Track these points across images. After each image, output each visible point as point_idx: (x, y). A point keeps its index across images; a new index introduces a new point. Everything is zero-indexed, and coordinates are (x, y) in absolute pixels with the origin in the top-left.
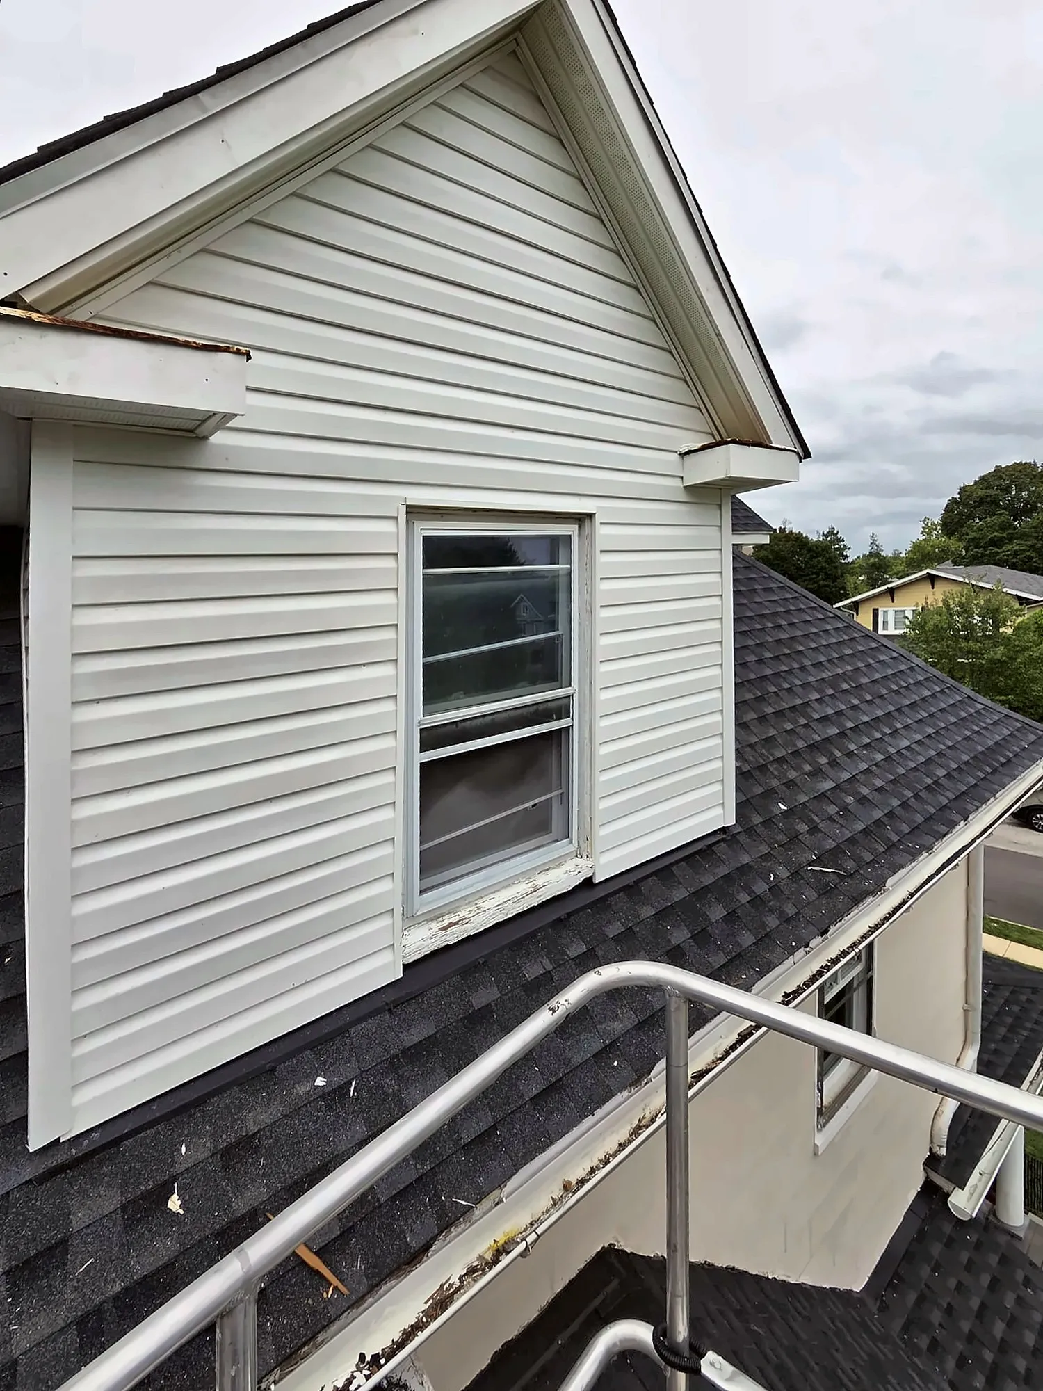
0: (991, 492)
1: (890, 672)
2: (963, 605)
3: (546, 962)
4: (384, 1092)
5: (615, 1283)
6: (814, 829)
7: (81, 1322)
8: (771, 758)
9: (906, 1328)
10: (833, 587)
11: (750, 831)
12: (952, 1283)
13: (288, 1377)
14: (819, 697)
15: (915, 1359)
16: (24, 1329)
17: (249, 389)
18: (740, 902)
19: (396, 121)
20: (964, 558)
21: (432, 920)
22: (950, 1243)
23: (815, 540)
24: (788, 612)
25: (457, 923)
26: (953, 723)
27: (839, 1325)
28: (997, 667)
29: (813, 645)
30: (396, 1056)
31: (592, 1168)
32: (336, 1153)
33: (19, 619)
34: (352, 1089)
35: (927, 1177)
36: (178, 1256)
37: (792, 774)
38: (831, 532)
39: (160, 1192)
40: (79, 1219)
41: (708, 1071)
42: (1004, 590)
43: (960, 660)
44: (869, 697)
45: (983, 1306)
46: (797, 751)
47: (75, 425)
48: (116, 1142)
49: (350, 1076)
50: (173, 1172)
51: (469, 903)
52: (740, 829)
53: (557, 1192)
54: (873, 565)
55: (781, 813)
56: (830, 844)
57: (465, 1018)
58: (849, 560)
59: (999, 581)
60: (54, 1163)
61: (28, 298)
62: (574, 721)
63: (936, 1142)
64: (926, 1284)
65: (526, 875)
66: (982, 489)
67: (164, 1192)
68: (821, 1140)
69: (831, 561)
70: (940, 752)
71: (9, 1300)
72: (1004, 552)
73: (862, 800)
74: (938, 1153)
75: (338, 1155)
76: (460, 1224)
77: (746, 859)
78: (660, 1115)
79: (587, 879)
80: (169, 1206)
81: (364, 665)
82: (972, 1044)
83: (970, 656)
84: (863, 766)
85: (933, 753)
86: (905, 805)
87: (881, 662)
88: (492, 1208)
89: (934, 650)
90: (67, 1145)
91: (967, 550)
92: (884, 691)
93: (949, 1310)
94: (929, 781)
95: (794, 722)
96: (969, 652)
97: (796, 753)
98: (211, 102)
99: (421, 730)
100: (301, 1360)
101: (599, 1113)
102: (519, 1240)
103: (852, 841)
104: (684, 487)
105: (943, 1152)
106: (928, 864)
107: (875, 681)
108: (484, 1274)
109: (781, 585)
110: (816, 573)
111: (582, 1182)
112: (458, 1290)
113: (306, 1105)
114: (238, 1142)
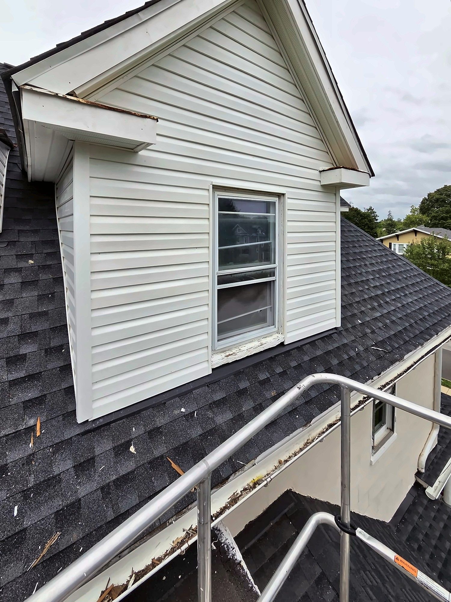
0: (442, 196)
1: (403, 270)
2: (430, 244)
3: (267, 374)
4: (208, 417)
5: (293, 504)
6: (373, 332)
7: (102, 488)
8: (354, 301)
9: (408, 540)
10: (371, 232)
11: (347, 330)
12: (428, 524)
13: (179, 519)
14: (373, 277)
15: (412, 552)
16: (82, 488)
17: (157, 134)
18: (344, 358)
19: (208, 26)
20: (429, 224)
21: (222, 352)
22: (426, 508)
23: (363, 211)
24: (358, 241)
25: (232, 354)
26: (430, 294)
27: (382, 534)
28: (444, 272)
29: (370, 256)
30: (211, 404)
31: (289, 456)
32: (191, 438)
33: (56, 219)
34: (195, 414)
35: (416, 480)
36: (135, 469)
37: (363, 309)
38: (370, 209)
39: (126, 444)
40: (98, 451)
41: (334, 424)
42: (448, 239)
43: (428, 268)
44: (394, 280)
45: (441, 535)
46: (365, 299)
47: (90, 144)
48: (109, 424)
49: (194, 409)
50: (131, 437)
51: (236, 347)
52: (342, 329)
53: (277, 464)
54: (389, 224)
55: (359, 324)
56: (380, 339)
57: (237, 392)
58: (378, 221)
59: (446, 235)
60: (87, 429)
61: (77, 93)
62: (277, 278)
63: (420, 466)
64: (416, 523)
65: (258, 338)
66: (438, 195)
67: (128, 445)
68: (373, 459)
69: (370, 221)
70: (425, 305)
71: (76, 477)
72: (448, 223)
73: (393, 322)
74: (421, 471)
75: (192, 439)
76: (240, 471)
77: (345, 341)
78: (315, 439)
79: (282, 342)
80: (130, 450)
81: (196, 248)
82: (436, 428)
83: (432, 267)
84: (393, 308)
85: (422, 305)
86: (411, 325)
87: (398, 265)
88: (251, 467)
89: (416, 263)
90: (91, 423)
91: (431, 220)
92: (400, 278)
93: (426, 535)
94: (421, 317)
95: (363, 287)
96: (432, 265)
97: (364, 300)
98: (143, 16)
99: (218, 276)
100: (183, 514)
101: (291, 435)
102: (264, 480)
103: (389, 338)
104: (321, 185)
105: (423, 471)
106: (422, 351)
107: (396, 273)
108: (250, 491)
109: (355, 229)
110: (364, 226)
111: (286, 461)
112: (240, 496)
113: (178, 418)
114: (153, 430)
